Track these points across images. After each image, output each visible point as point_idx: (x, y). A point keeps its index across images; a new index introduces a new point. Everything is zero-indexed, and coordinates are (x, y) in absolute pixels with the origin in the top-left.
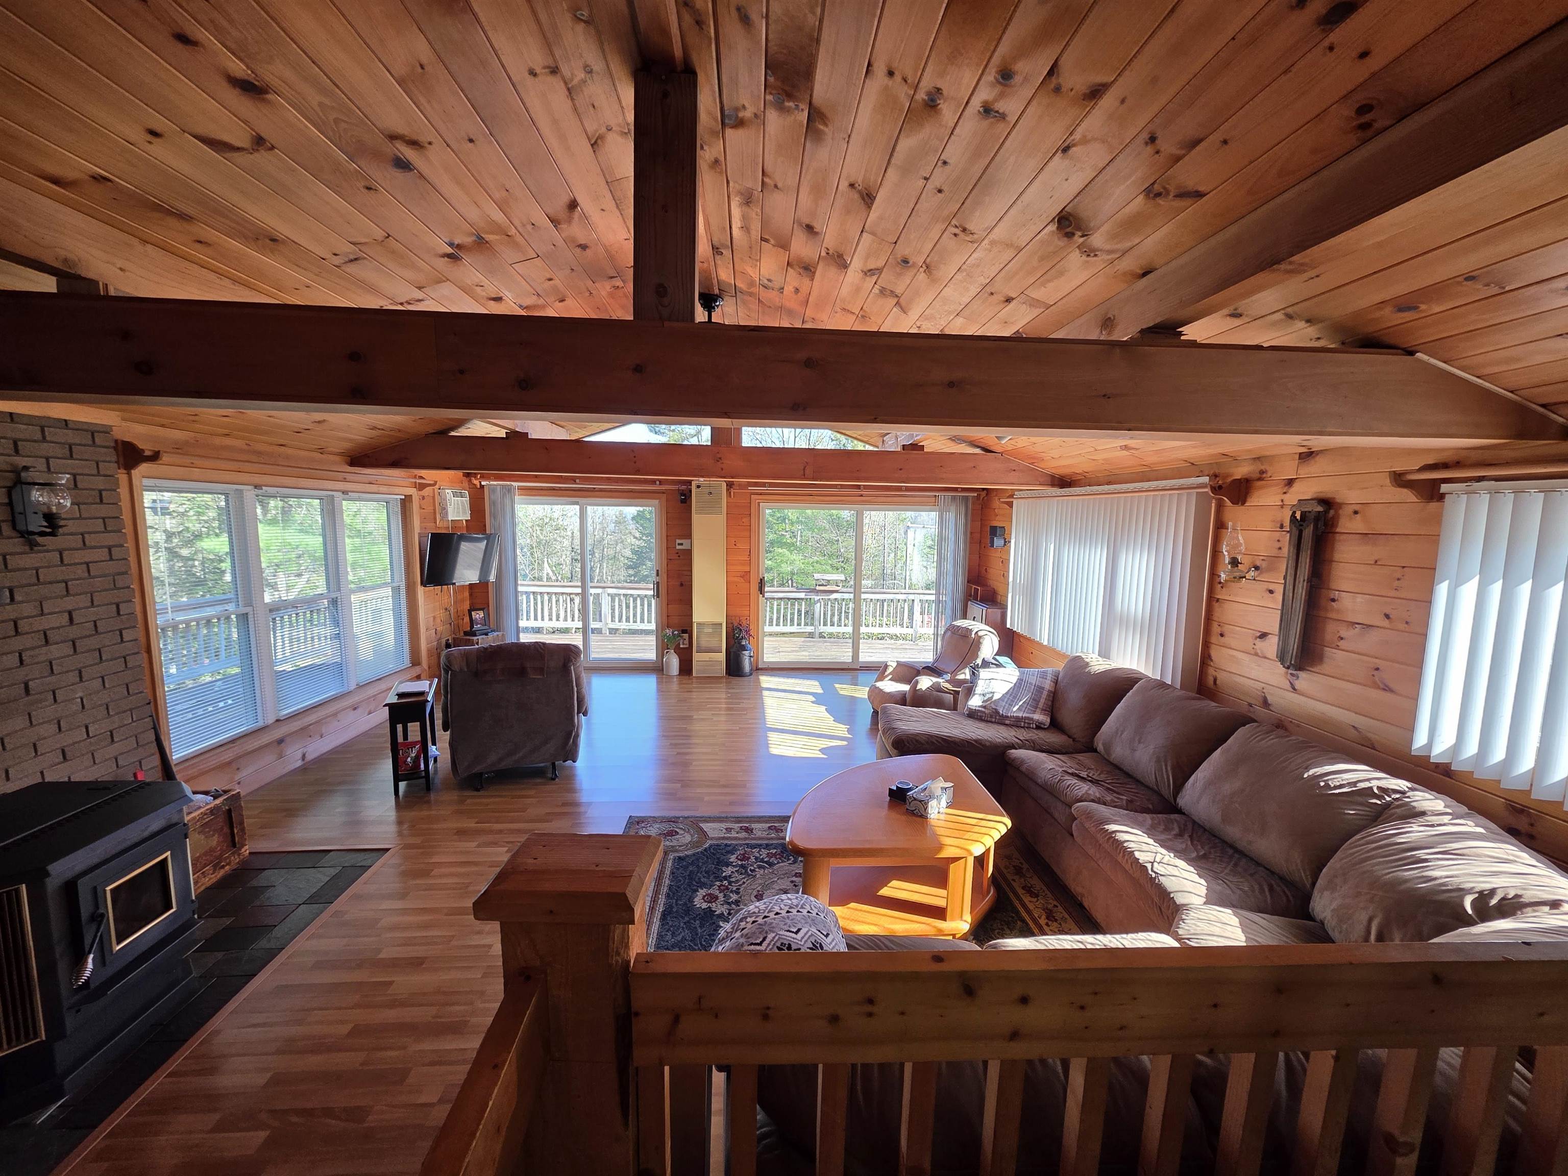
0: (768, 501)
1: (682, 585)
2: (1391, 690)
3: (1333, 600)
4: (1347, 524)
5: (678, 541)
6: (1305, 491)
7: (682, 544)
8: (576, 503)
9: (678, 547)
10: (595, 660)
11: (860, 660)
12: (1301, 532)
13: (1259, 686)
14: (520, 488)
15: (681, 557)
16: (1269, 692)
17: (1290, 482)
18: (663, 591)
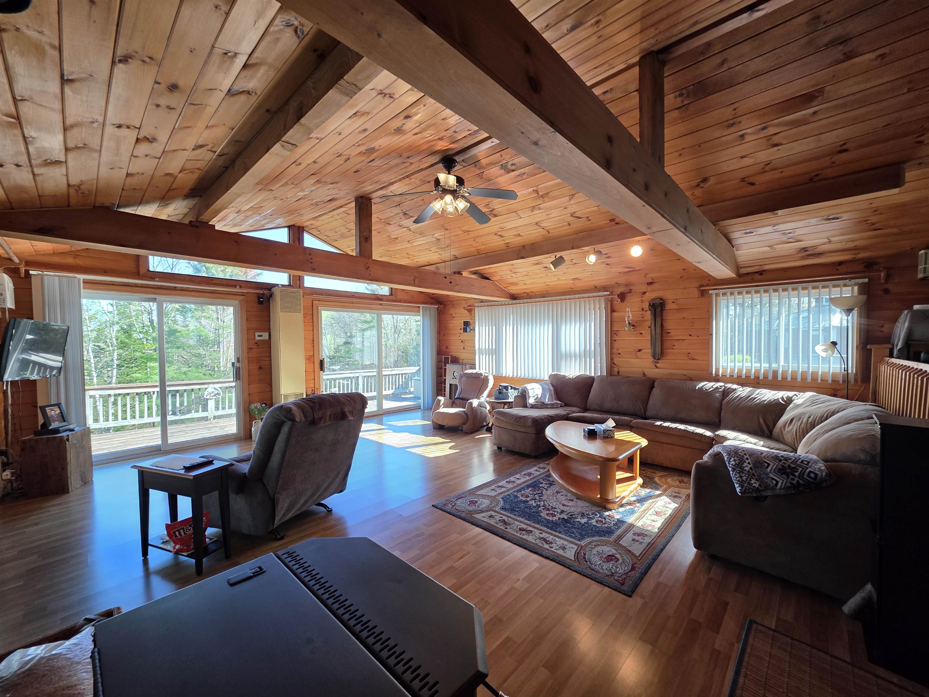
0: (324, 306)
1: (261, 368)
2: (695, 359)
3: (669, 333)
4: (669, 306)
5: (257, 334)
6: (651, 295)
7: (261, 336)
8: (154, 300)
9: (257, 338)
10: (172, 444)
11: (384, 408)
12: (655, 310)
13: (641, 370)
14: (85, 282)
15: (260, 346)
16: (645, 370)
17: (644, 293)
18: (244, 373)
